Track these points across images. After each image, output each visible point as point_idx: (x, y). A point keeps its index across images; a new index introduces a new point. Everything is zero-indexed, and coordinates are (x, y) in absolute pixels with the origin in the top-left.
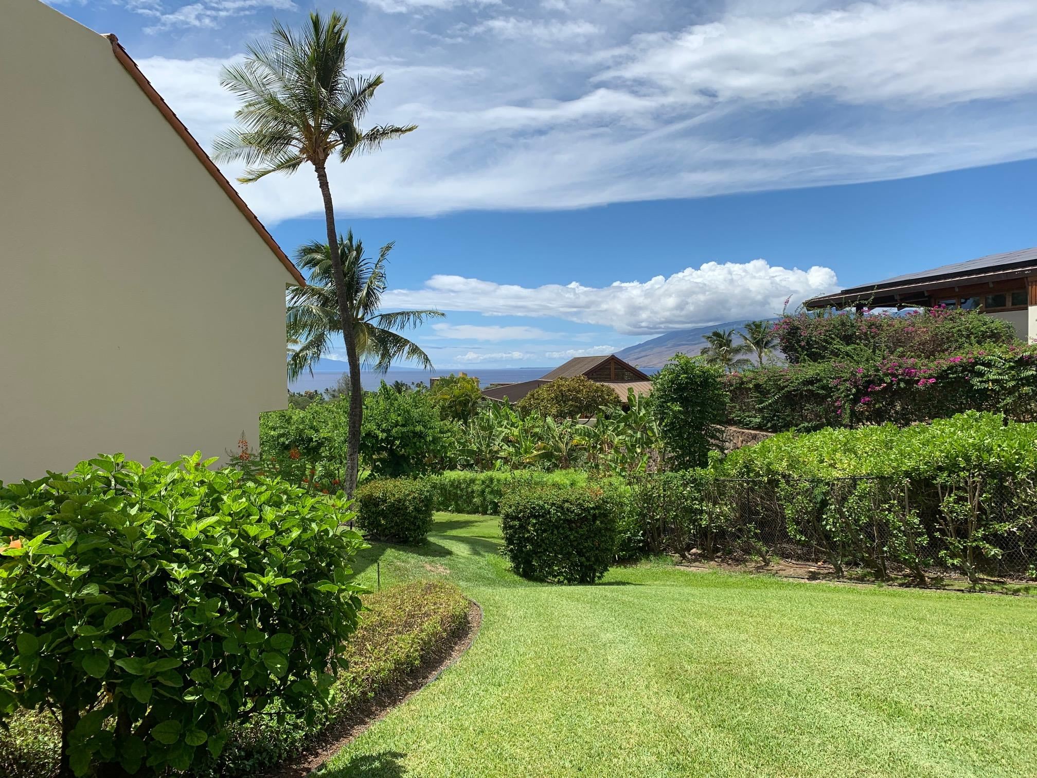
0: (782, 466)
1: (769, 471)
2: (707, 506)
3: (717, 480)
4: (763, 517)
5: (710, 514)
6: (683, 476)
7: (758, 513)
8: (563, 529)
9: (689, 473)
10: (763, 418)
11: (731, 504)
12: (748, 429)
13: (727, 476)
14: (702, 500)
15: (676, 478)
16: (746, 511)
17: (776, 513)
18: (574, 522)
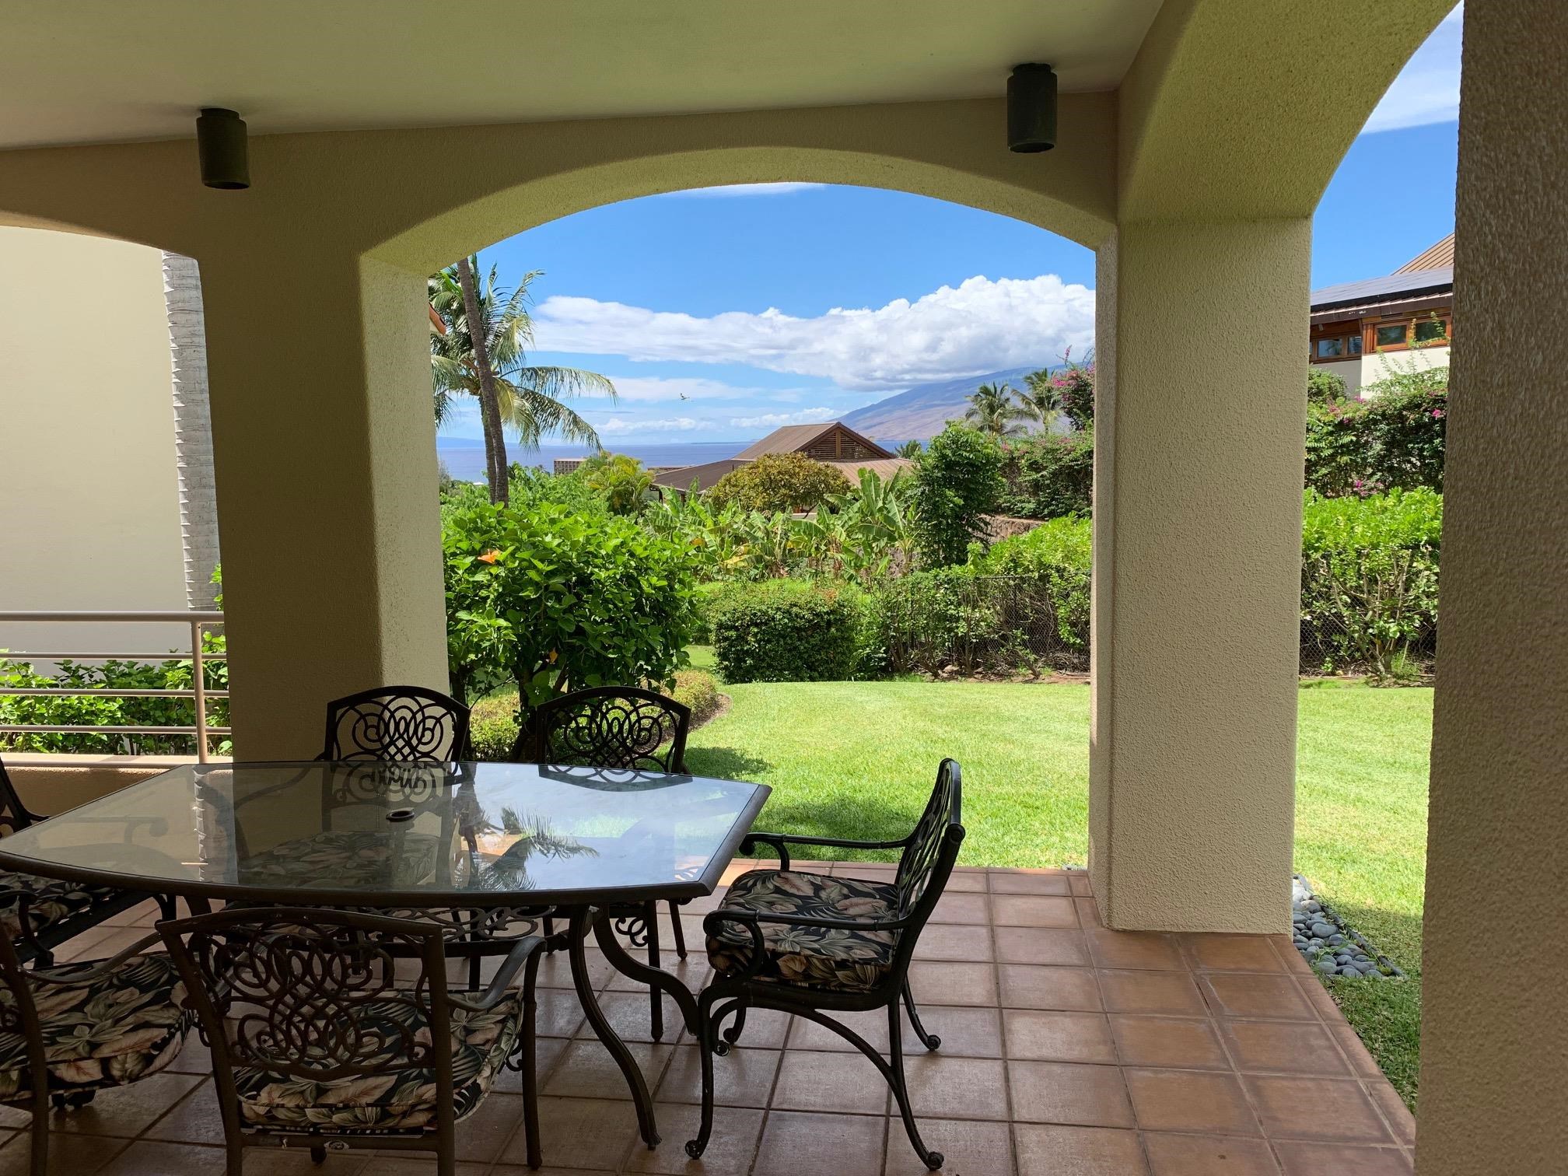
0: (1055, 559)
1: (1041, 565)
2: (965, 611)
3: (978, 579)
4: (1033, 622)
5: (967, 620)
6: (935, 576)
7: (1026, 617)
8: (791, 639)
9: (943, 573)
10: (1039, 503)
11: (994, 606)
12: (1020, 518)
13: (991, 573)
14: (959, 604)
15: (927, 579)
16: (1013, 616)
17: (1048, 615)
18: (805, 630)
